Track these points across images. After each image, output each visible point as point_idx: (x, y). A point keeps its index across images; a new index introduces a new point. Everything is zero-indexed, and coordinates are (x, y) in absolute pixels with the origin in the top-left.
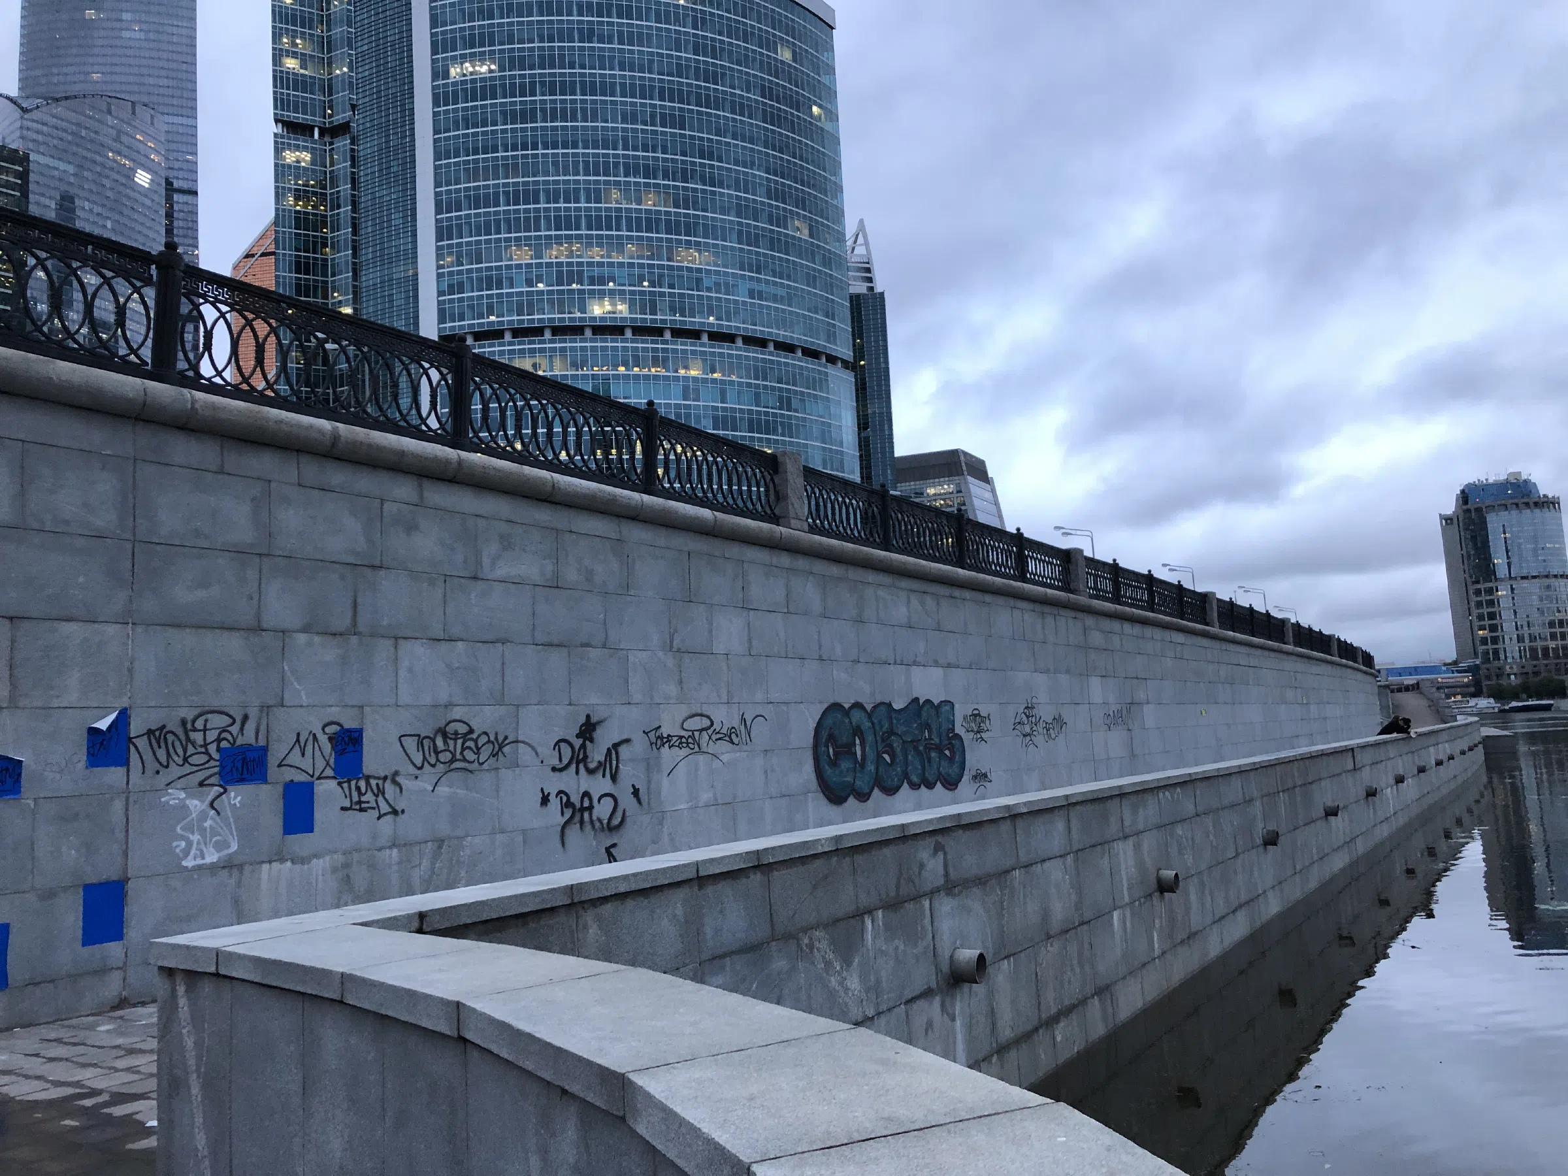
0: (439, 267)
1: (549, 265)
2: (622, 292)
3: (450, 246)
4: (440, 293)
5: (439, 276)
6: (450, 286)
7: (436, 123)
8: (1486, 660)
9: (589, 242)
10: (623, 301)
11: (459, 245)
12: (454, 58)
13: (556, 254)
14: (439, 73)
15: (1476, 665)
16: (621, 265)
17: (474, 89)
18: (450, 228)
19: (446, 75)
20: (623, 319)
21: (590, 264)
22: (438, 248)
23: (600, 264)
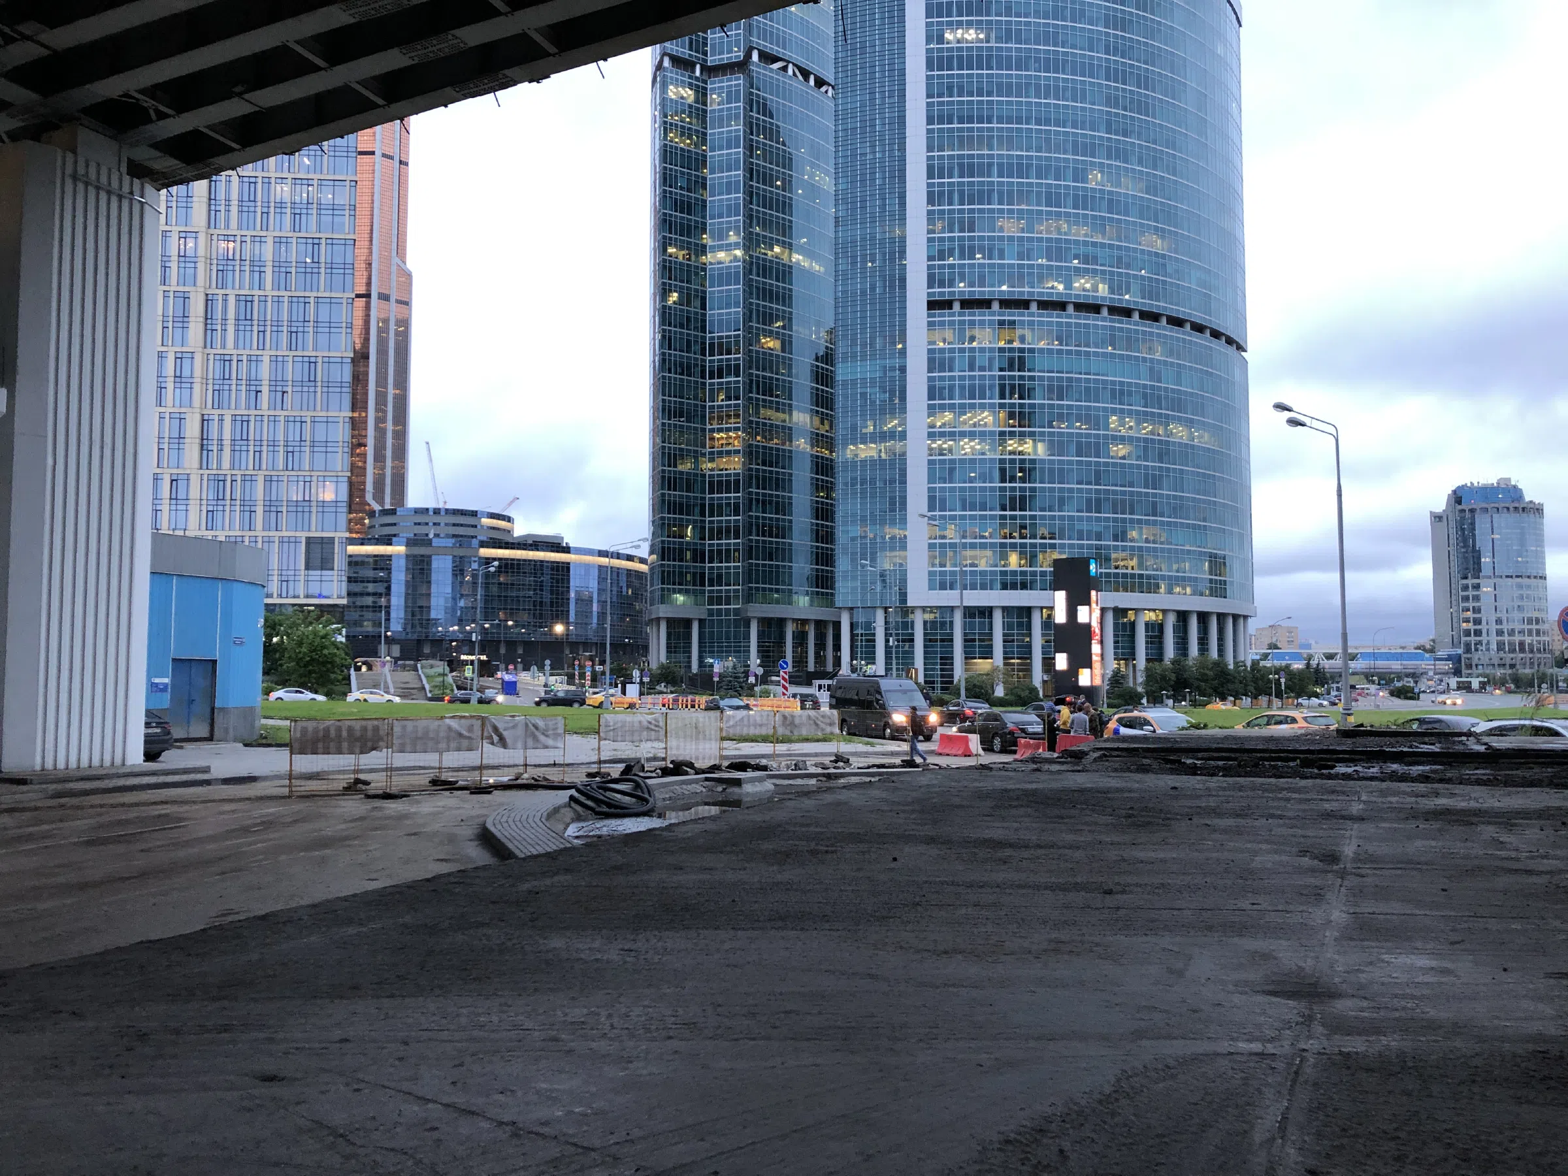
0: (929, 232)
1: (1040, 240)
2: (1103, 272)
3: (942, 212)
4: (930, 258)
5: (930, 240)
6: (938, 253)
7: (929, 86)
8: (1468, 649)
9: (1076, 220)
10: (1103, 281)
11: (951, 212)
12: (950, 24)
13: (1044, 230)
14: (934, 36)
15: (1460, 656)
16: (1103, 245)
17: (970, 57)
18: (941, 193)
19: (941, 39)
20: (1104, 298)
21: (1077, 242)
22: (930, 213)
23: (1086, 243)
